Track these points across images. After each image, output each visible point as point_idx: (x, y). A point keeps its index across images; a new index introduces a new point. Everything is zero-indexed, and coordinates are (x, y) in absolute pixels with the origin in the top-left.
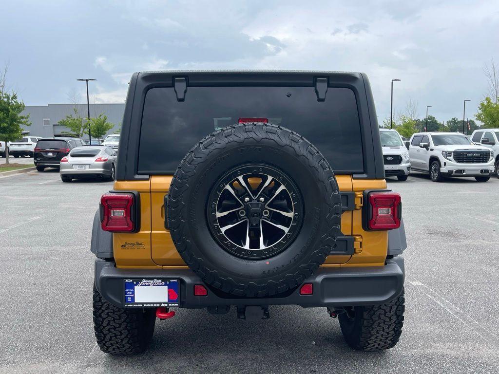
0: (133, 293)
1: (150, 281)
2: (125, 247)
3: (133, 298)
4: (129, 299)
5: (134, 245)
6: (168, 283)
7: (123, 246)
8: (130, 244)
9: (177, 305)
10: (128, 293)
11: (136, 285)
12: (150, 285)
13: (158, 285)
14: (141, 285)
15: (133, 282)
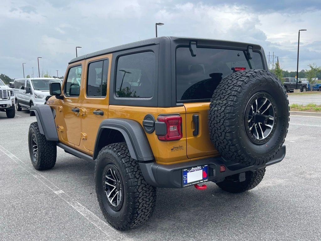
0: (186, 177)
1: (195, 168)
2: (173, 150)
3: (186, 180)
4: (185, 182)
5: (178, 148)
6: (203, 167)
7: (172, 149)
8: (176, 148)
9: (207, 180)
10: (184, 178)
11: (188, 172)
12: (194, 171)
13: (198, 170)
14: (191, 172)
15: (187, 171)
